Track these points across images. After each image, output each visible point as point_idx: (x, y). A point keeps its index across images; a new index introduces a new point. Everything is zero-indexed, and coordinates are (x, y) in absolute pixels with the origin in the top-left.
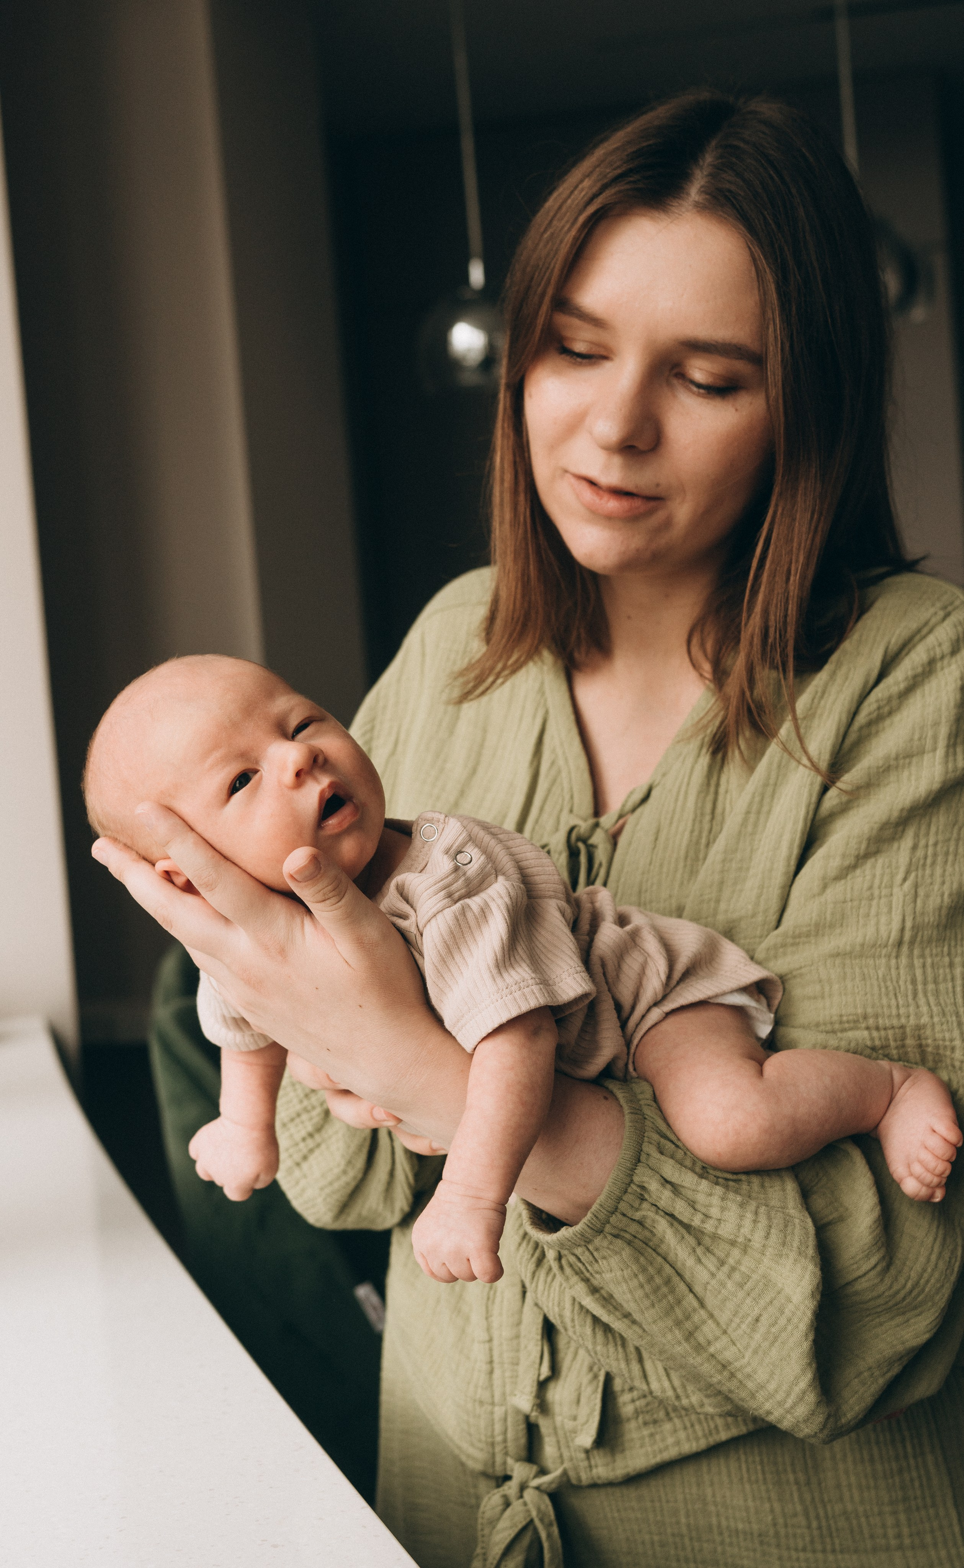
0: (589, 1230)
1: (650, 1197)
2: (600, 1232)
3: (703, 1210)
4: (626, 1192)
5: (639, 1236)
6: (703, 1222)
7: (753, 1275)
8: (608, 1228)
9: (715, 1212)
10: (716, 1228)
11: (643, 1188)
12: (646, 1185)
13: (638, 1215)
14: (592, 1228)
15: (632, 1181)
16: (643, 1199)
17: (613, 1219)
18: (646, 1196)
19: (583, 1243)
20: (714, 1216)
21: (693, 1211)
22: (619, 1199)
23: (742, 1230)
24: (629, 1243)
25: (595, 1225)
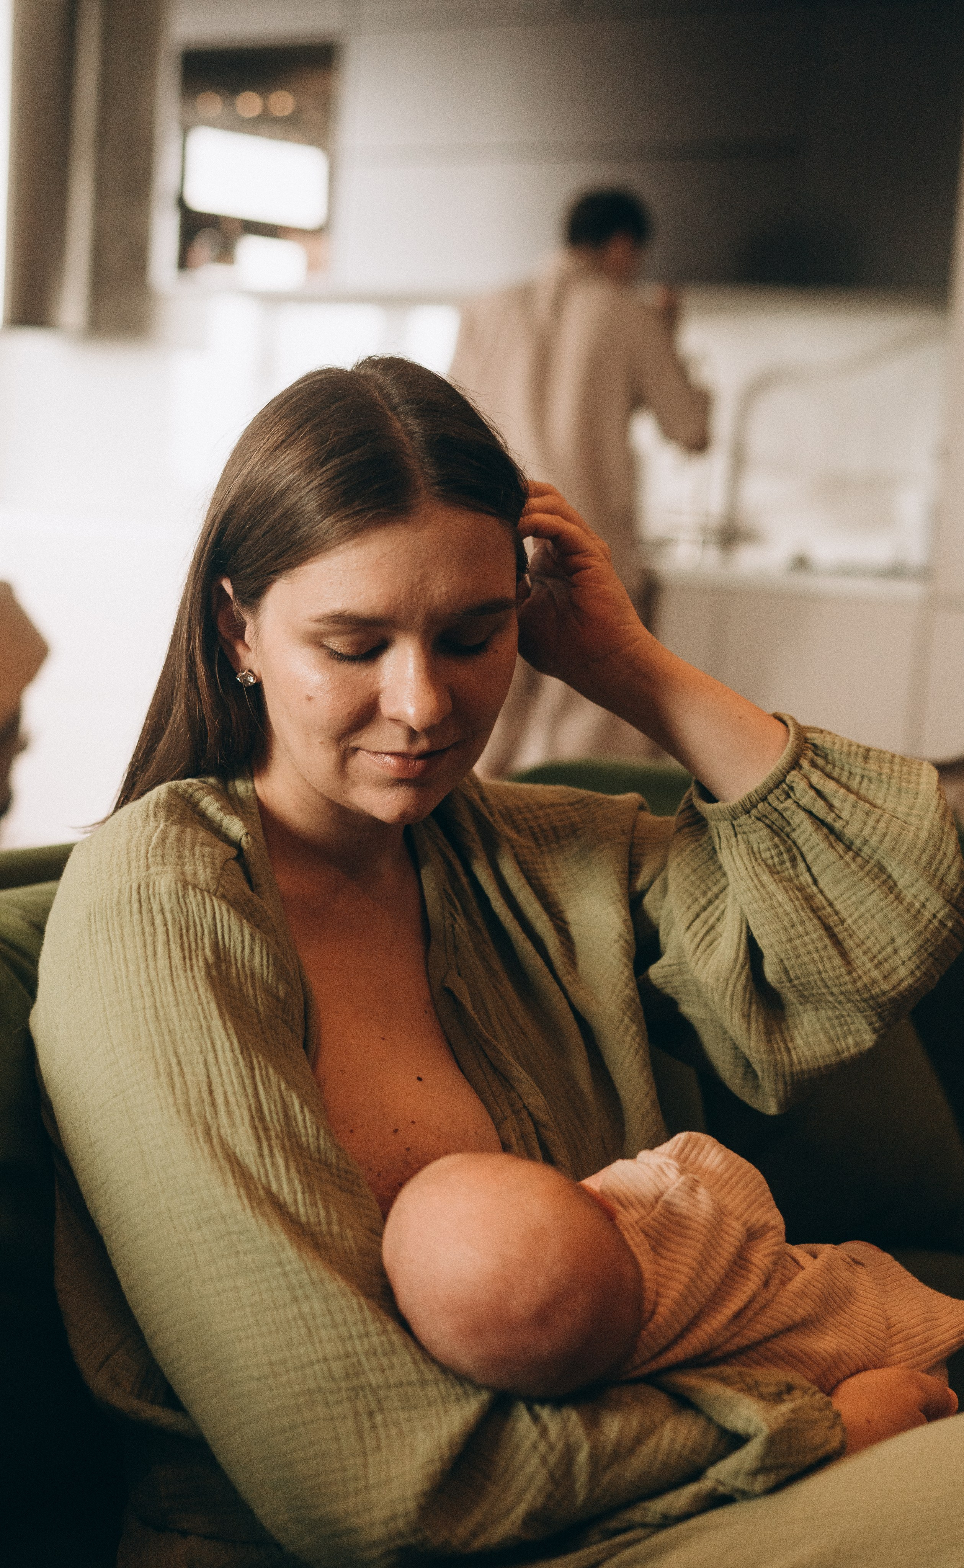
0: (740, 808)
1: (795, 795)
2: (748, 812)
3: (837, 812)
4: (777, 787)
5: (776, 823)
6: (834, 820)
7: (870, 861)
8: (754, 811)
9: (845, 815)
10: (844, 827)
11: (792, 788)
12: (794, 785)
13: (781, 807)
14: (742, 806)
15: (784, 781)
16: (788, 796)
17: (760, 806)
18: (792, 794)
19: (730, 817)
20: (844, 818)
21: (828, 810)
22: (771, 791)
23: (863, 833)
24: (768, 826)
25: (746, 805)
